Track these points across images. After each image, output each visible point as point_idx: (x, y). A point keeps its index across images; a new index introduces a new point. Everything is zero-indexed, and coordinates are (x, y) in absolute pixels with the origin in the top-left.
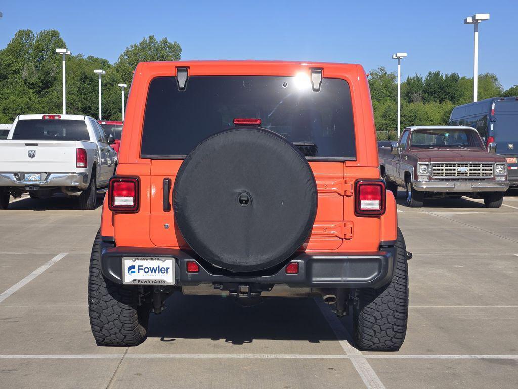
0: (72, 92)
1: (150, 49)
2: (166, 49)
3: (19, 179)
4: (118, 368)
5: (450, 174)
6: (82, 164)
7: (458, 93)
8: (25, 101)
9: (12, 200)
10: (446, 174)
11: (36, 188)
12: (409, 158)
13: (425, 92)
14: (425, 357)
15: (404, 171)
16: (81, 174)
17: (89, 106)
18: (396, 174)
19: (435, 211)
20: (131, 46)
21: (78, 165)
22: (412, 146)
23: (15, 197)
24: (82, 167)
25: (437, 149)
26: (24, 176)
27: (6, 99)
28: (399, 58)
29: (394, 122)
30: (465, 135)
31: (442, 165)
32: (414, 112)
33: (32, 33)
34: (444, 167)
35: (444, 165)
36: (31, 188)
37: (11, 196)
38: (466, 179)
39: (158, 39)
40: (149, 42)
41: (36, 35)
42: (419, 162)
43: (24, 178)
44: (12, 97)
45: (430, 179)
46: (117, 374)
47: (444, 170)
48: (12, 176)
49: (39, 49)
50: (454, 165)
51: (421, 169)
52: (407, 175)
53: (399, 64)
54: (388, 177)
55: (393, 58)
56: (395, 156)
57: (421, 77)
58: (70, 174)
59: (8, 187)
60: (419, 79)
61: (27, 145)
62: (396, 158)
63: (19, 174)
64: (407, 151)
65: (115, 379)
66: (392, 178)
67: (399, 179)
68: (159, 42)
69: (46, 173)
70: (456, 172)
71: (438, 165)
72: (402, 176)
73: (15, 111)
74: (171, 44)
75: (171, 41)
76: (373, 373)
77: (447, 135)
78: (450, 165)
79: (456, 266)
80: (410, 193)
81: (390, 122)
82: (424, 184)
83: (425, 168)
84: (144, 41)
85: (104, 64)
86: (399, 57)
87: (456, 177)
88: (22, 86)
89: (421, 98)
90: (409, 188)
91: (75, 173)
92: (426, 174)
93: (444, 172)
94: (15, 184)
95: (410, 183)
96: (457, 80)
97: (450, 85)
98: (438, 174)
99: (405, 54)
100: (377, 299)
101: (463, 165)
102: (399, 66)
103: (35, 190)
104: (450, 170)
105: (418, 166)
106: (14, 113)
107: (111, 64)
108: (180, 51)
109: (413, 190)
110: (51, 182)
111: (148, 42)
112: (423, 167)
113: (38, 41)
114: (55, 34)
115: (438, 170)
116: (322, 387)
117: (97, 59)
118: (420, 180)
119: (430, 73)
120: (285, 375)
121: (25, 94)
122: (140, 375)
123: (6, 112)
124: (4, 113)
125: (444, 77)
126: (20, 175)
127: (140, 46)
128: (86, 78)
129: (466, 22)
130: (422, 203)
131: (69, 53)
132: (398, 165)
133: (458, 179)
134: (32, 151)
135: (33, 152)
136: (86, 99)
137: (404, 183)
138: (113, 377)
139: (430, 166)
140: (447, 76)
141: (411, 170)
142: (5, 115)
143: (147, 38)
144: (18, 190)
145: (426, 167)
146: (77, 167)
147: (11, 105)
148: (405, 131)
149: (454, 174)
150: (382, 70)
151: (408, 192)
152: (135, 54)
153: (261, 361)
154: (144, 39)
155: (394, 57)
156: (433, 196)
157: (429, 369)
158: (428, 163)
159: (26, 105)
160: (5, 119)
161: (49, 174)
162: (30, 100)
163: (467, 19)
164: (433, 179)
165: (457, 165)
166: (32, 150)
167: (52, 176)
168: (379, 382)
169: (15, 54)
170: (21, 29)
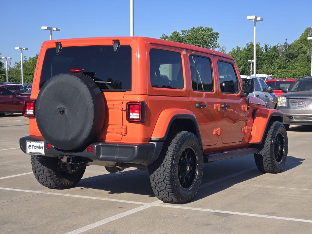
8: (306, 70)
73: (300, 76)
88: (306, 61)
100: (155, 172)
106: (299, 77)
147: (298, 72)
159: (307, 72)
169: (305, 42)
170: (308, 27)
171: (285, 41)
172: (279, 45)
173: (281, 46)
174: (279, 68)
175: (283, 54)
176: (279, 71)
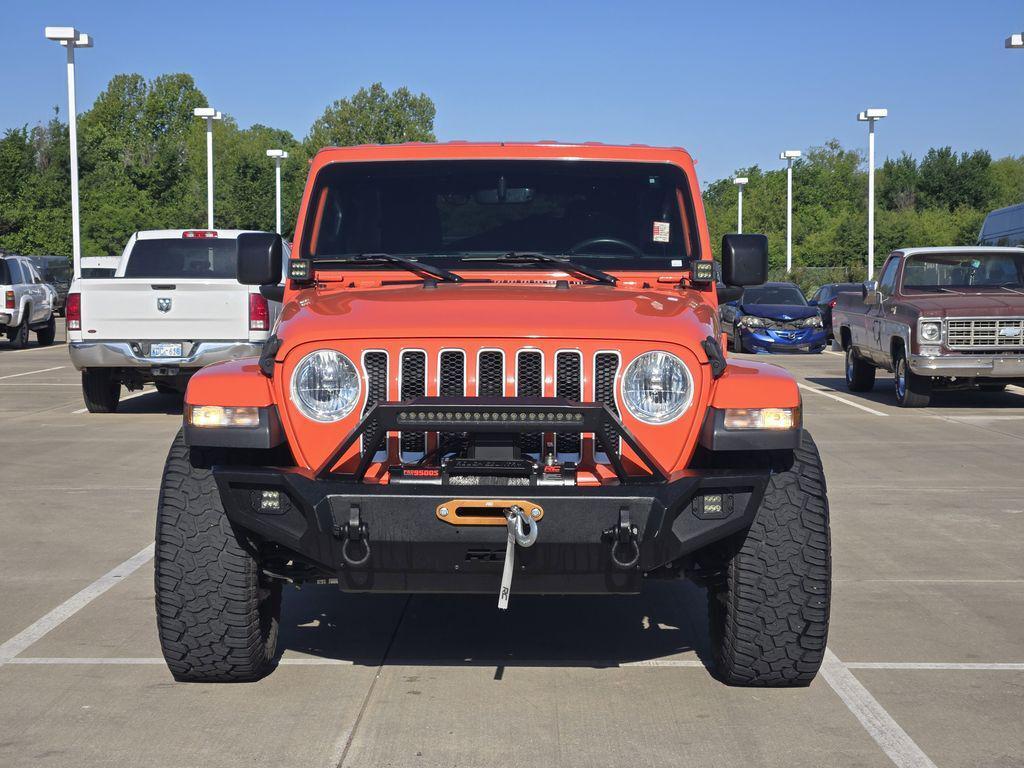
0: (223, 195)
1: (372, 109)
2: (405, 109)
3: (140, 354)
4: (375, 681)
5: (984, 342)
6: (260, 324)
7: (989, 189)
9: (126, 394)
10: (976, 342)
11: (173, 372)
12: (901, 309)
13: (920, 188)
14: (963, 666)
15: (889, 338)
16: (258, 343)
17: (255, 222)
18: (873, 344)
19: (953, 415)
20: (336, 104)
21: (254, 326)
22: (907, 288)
23: (131, 388)
24: (260, 329)
25: (956, 293)
26: (150, 348)
27: (94, 210)
28: (871, 119)
29: (858, 249)
30: (1013, 266)
31: (968, 324)
32: (899, 228)
33: (143, 80)
34: (973, 328)
35: (973, 324)
36: (163, 371)
37: (124, 388)
38: (1016, 352)
39: (390, 90)
40: (373, 95)
41: (148, 85)
42: (921, 318)
43: (149, 351)
44: (106, 205)
45: (944, 350)
46: (375, 691)
47: (973, 333)
48: (127, 347)
49: (156, 112)
50: (993, 324)
51: (926, 332)
52: (897, 345)
53: (872, 131)
54: (856, 350)
55: (859, 120)
56: (870, 307)
57: (912, 159)
58: (238, 344)
59: (118, 370)
60: (908, 163)
61: (156, 287)
62: (874, 312)
63: (140, 344)
64: (897, 296)
65: (373, 700)
66: (865, 353)
67: (881, 352)
68: (391, 96)
69: (191, 341)
70: (996, 337)
71: (960, 324)
72: (887, 347)
74: (415, 99)
75: (415, 93)
76: (865, 693)
77: (977, 264)
78: (985, 324)
79: (1009, 511)
80: (902, 380)
81: (851, 250)
82: (932, 362)
83: (933, 330)
84: (362, 94)
85: (284, 140)
86: (873, 117)
87: (996, 346)
88: (126, 183)
89: (913, 200)
90: (901, 371)
91: (247, 341)
92: (935, 342)
93: (972, 337)
94: (132, 362)
95: (902, 360)
96: (986, 165)
97: (971, 175)
98: (959, 342)
99: (883, 112)
101: (1009, 323)
102: (872, 136)
103: (170, 374)
104: (984, 333)
105: (920, 326)
106: (110, 236)
107: (297, 140)
108: (433, 112)
109: (910, 375)
110: (200, 359)
111: (369, 95)
112: (930, 327)
113: (153, 96)
114: (185, 82)
115: (960, 333)
116: (770, 716)
117: (271, 130)
118: (923, 353)
119: (932, 152)
120: (694, 696)
121: (132, 199)
122: (418, 693)
123: (95, 234)
124: (92, 237)
125: (959, 159)
126: (142, 346)
127: (354, 103)
128: (247, 166)
129: (1008, 44)
130: (928, 398)
131: (219, 116)
132: (877, 324)
133: (1000, 352)
134: (164, 300)
135: (167, 301)
136: (249, 209)
137: (891, 361)
138: (368, 697)
139: (943, 325)
140: (965, 156)
141: (905, 332)
142: (93, 240)
143: (368, 88)
144: (135, 376)
145: (935, 327)
146: (250, 329)
147: (105, 221)
148: (891, 258)
149: (992, 342)
150: (834, 146)
151: (898, 377)
152: (345, 120)
153: (646, 672)
154: (362, 89)
155: (862, 117)
156: (950, 386)
157: (973, 687)
158: (939, 319)
159: (133, 220)
160: (92, 248)
161: (197, 343)
162: (142, 211)
163: (1011, 39)
164: (950, 352)
165: (997, 324)
166: (165, 297)
167: (202, 347)
168: (879, 708)
169: (111, 122)
170: (120, 74)
171: (52, 115)
172: (28, 129)
173: (37, 131)
174: (41, 205)
175: (49, 160)
176: (42, 214)
